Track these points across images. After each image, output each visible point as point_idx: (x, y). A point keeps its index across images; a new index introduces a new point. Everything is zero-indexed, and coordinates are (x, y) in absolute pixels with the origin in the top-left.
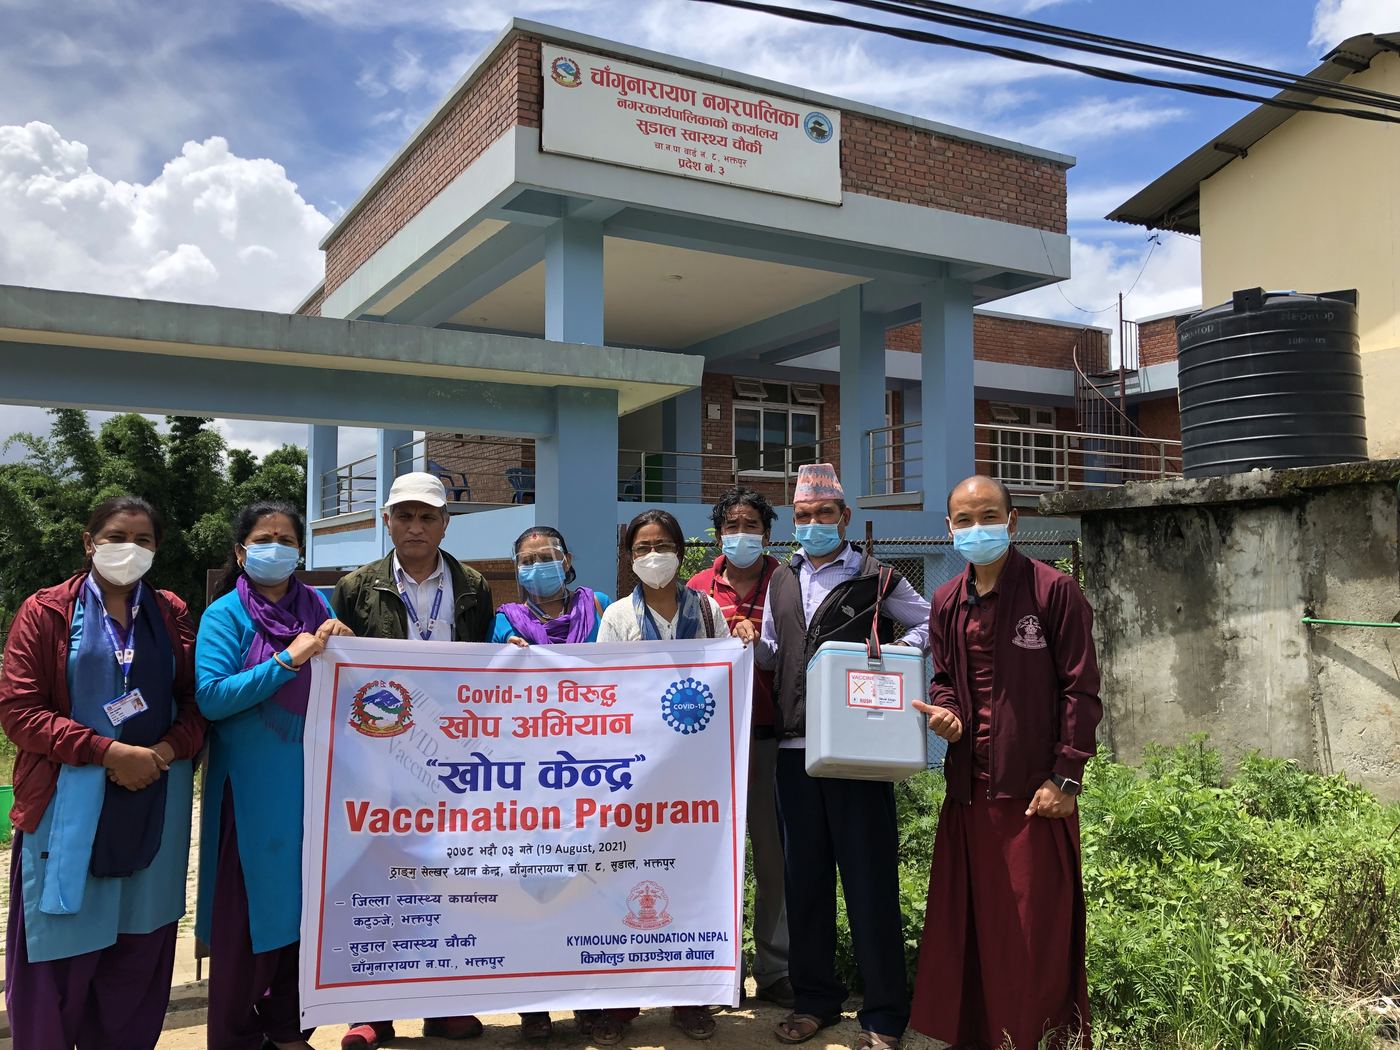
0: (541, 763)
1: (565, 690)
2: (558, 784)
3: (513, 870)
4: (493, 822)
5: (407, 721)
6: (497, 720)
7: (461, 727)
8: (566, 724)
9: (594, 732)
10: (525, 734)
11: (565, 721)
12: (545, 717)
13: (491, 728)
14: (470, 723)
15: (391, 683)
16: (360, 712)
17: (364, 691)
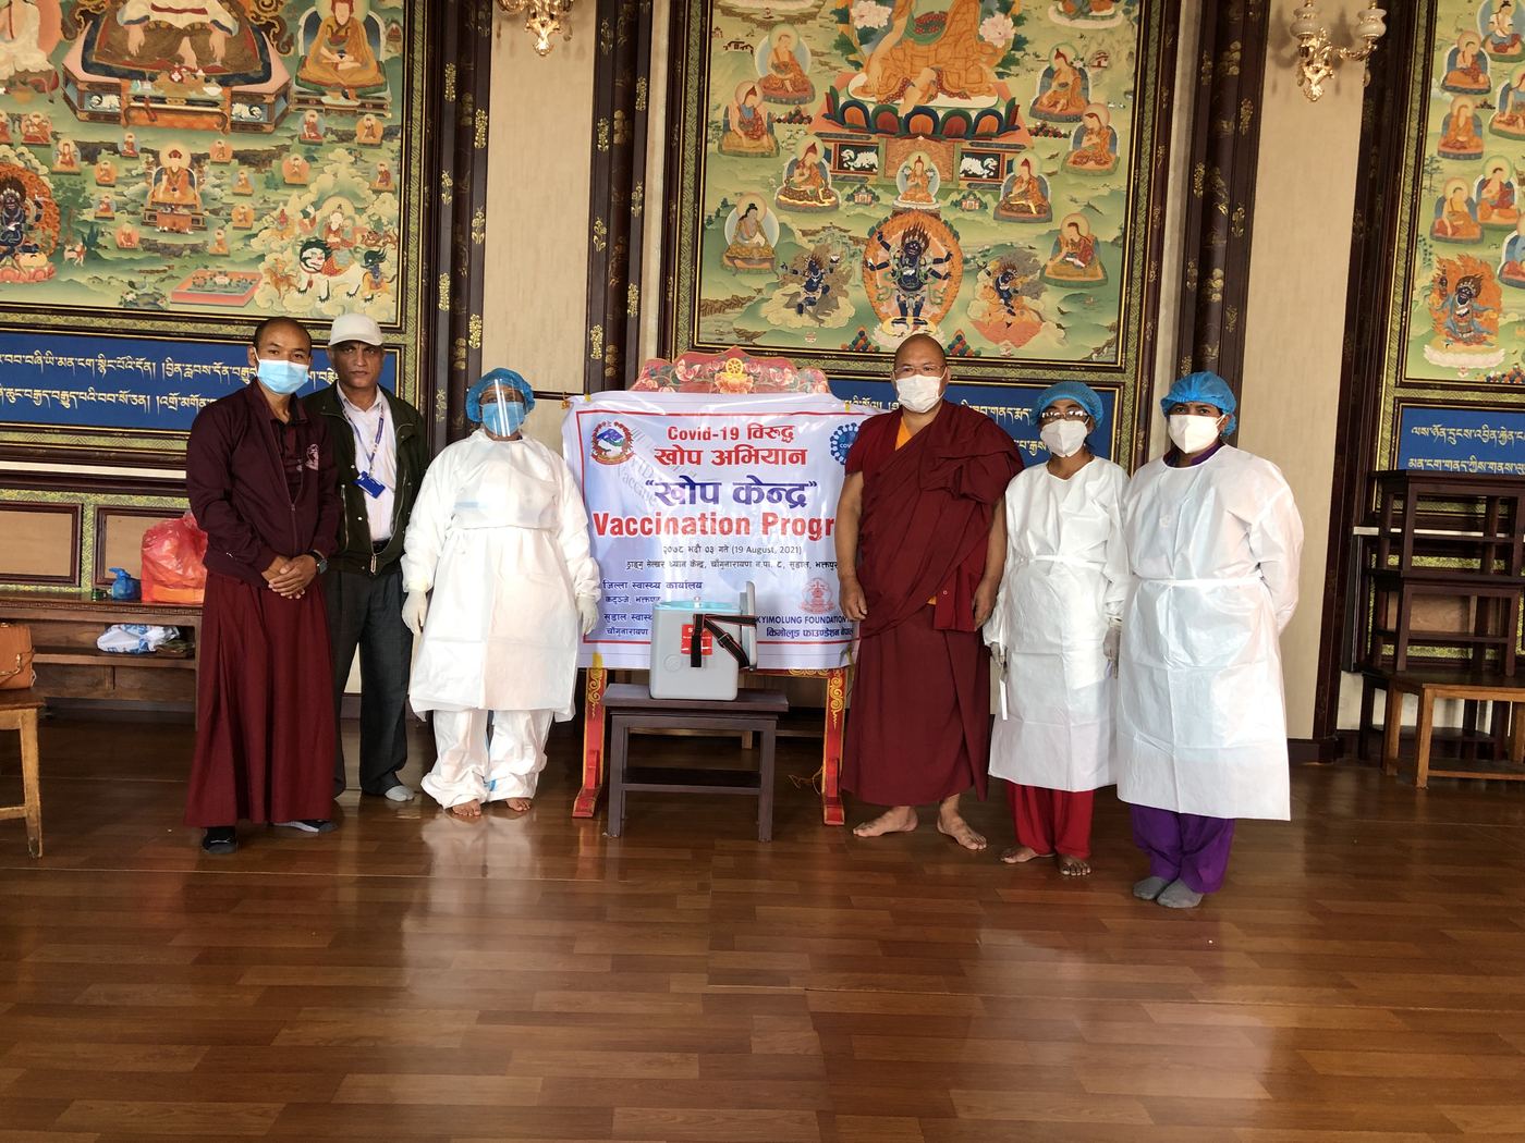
0: (734, 484)
1: (753, 431)
2: (748, 501)
3: (714, 564)
4: (698, 528)
5: (629, 452)
6: (699, 453)
7: (671, 457)
8: (753, 455)
9: (776, 462)
10: (722, 463)
11: (753, 453)
12: (737, 450)
13: (694, 458)
14: (678, 454)
15: (616, 424)
16: (597, 447)
17: (597, 430)
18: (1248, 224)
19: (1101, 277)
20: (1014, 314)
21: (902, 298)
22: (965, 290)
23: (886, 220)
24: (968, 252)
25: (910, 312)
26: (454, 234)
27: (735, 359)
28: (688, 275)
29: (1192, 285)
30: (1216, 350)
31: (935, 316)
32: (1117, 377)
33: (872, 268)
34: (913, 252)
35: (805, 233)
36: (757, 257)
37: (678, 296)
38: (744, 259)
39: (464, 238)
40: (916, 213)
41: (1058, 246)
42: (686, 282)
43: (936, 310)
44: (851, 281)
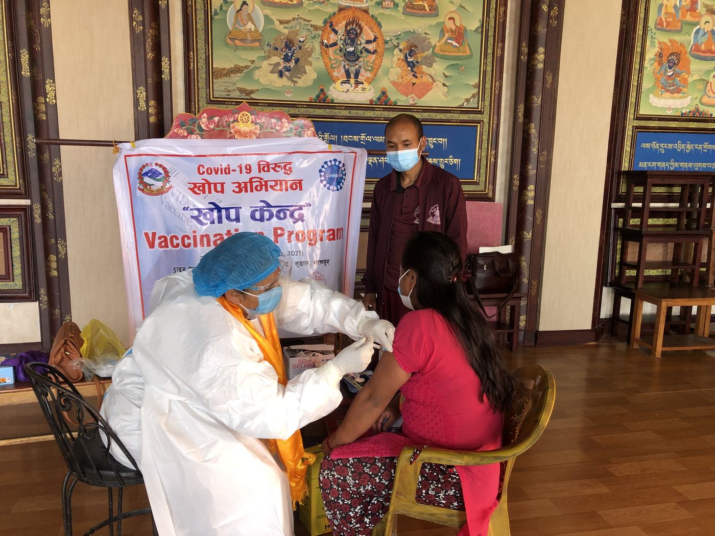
0: (251, 207)
1: (262, 166)
2: (262, 219)
5: (168, 186)
6: (222, 184)
7: (201, 188)
8: (264, 185)
9: (281, 190)
10: (240, 191)
11: (263, 183)
12: (251, 182)
13: (219, 188)
14: (207, 186)
15: (156, 164)
16: (142, 182)
17: (141, 169)
18: (560, 18)
19: (468, 53)
20: (416, 77)
21: (347, 67)
22: (386, 62)
23: (334, 14)
24: (387, 36)
25: (352, 76)
26: (28, 20)
27: (245, 113)
28: (203, 51)
29: (524, 58)
30: (540, 99)
31: (368, 78)
32: (478, 117)
33: (327, 46)
34: (352, 36)
35: (281, 22)
36: (249, 38)
37: (197, 66)
38: (240, 40)
39: (35, 23)
40: (354, 10)
41: (442, 33)
42: (202, 55)
43: (369, 75)
44: (313, 55)
